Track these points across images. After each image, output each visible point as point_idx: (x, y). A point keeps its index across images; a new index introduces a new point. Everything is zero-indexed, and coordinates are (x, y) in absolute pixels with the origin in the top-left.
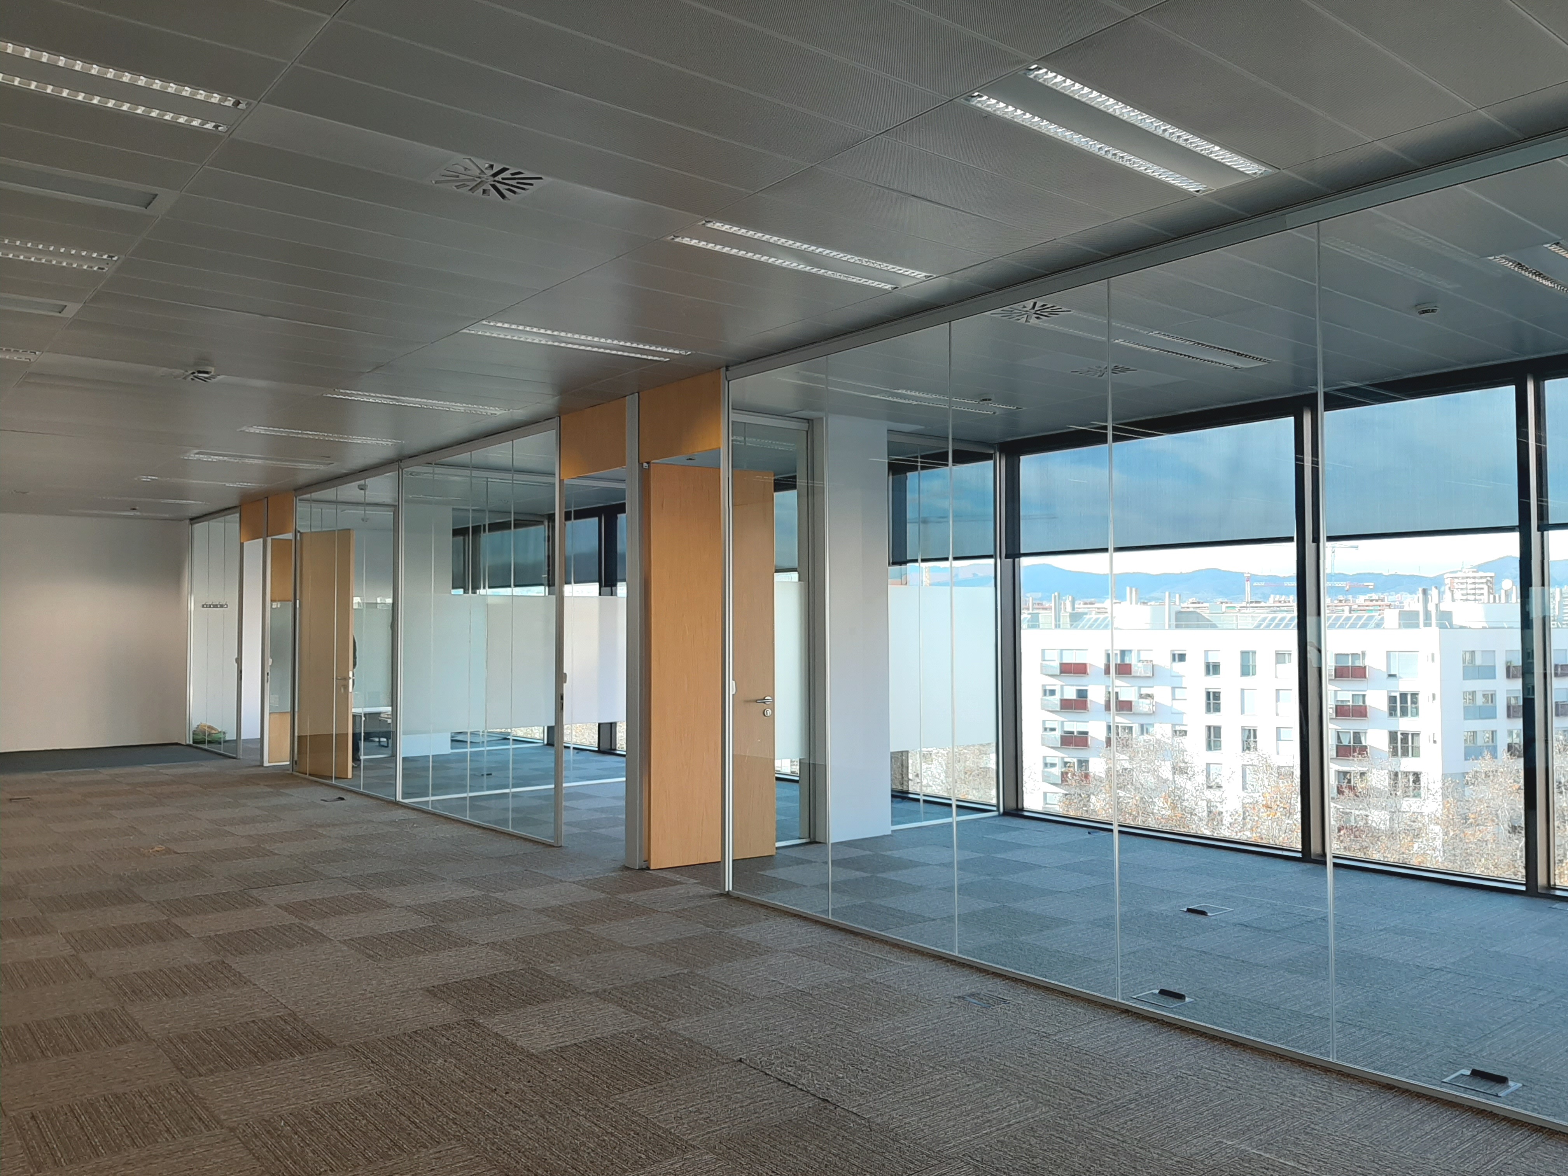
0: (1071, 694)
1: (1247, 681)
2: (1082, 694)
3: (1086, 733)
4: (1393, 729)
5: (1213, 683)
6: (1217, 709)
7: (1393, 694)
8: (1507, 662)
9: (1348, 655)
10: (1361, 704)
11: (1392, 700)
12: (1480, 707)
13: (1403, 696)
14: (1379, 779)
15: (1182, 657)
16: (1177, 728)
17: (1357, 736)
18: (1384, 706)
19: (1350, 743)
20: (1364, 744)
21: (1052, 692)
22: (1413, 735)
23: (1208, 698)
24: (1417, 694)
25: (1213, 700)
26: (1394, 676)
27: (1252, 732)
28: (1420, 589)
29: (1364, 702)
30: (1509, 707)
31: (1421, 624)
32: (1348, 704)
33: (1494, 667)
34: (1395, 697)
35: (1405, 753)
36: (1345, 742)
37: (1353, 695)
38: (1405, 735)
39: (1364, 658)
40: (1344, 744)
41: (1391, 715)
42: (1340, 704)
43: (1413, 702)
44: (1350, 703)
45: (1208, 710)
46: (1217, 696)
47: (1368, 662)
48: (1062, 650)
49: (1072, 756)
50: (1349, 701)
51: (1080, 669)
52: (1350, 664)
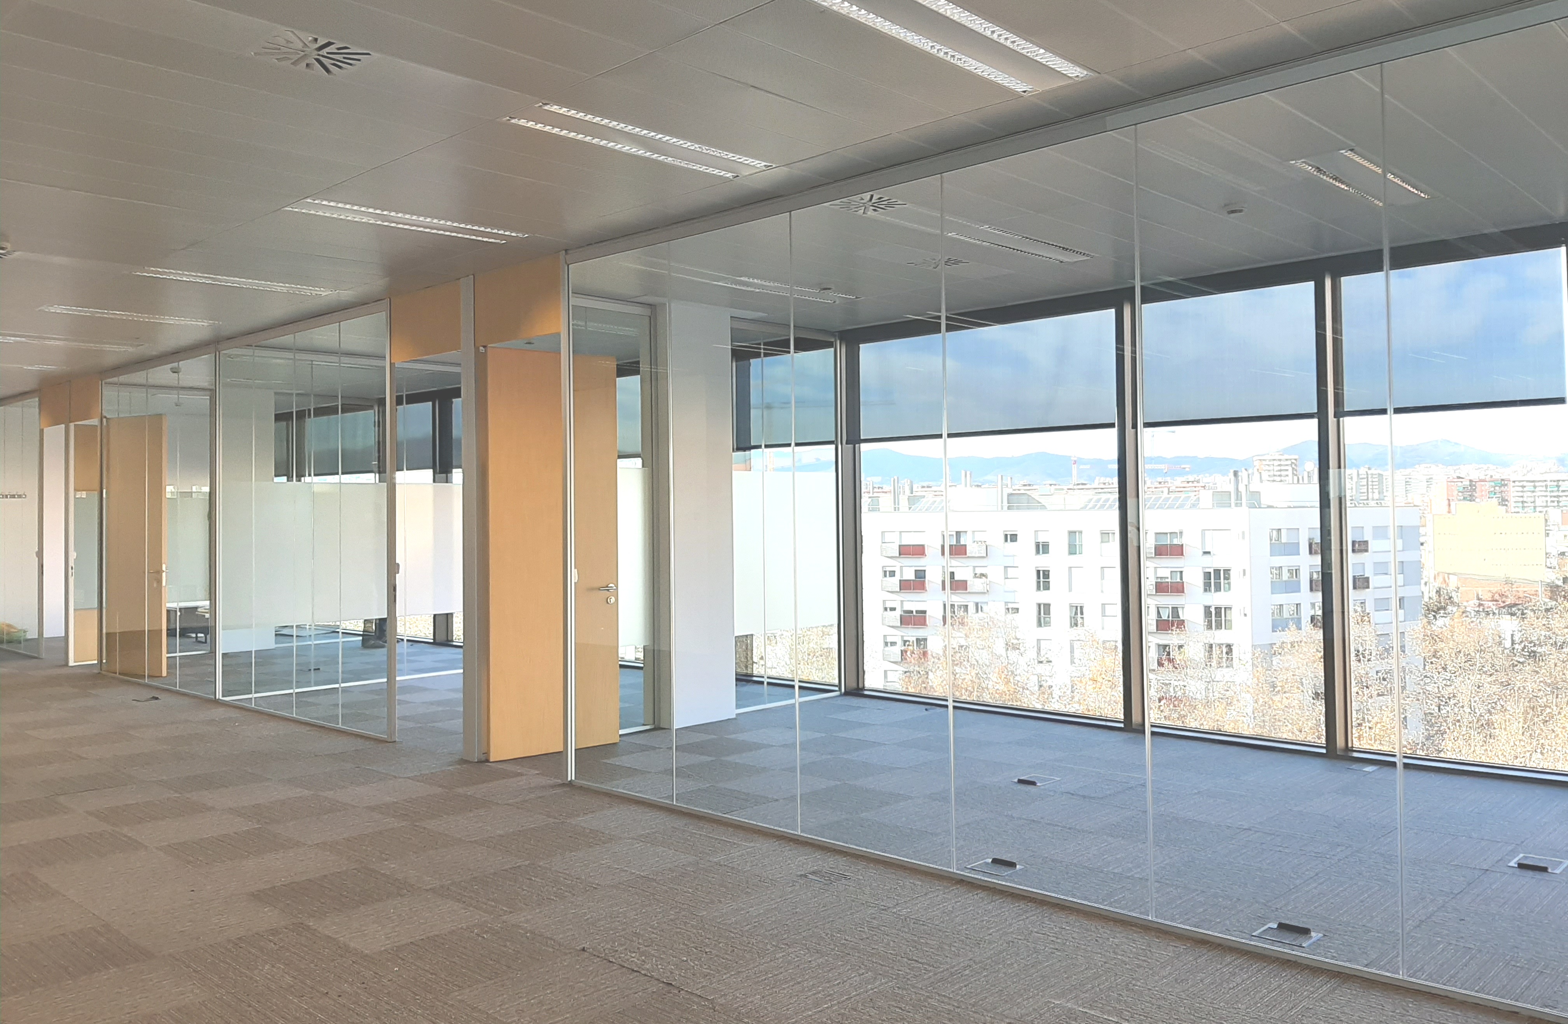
0: (910, 575)
1: (1074, 560)
2: (920, 575)
3: (924, 612)
4: (1208, 604)
5: (1043, 562)
6: (1047, 587)
7: (1208, 570)
8: (1310, 539)
9: (1167, 533)
10: (1179, 580)
11: (1207, 575)
12: (1285, 581)
13: (1217, 572)
14: (1194, 651)
15: (1014, 538)
16: (1010, 606)
17: (1175, 610)
18: (1200, 581)
19: (1169, 617)
20: (1182, 618)
21: (893, 574)
22: (1225, 608)
23: (1039, 577)
24: (1229, 570)
25: (1043, 578)
26: (1209, 553)
27: (1079, 608)
28: (1232, 471)
29: (1181, 578)
30: (1311, 581)
31: (1233, 505)
32: (1167, 580)
33: (1298, 543)
34: (1210, 573)
35: (1219, 626)
36: (1165, 617)
37: (1171, 572)
38: (1218, 610)
39: (1181, 536)
40: (1163, 618)
41: (1205, 590)
42: (1159, 580)
43: (1225, 578)
44: (1169, 580)
45: (1038, 588)
46: (1046, 574)
47: (1184, 541)
48: (901, 532)
49: (912, 633)
50: (1168, 578)
51: (918, 551)
52: (1169, 543)
